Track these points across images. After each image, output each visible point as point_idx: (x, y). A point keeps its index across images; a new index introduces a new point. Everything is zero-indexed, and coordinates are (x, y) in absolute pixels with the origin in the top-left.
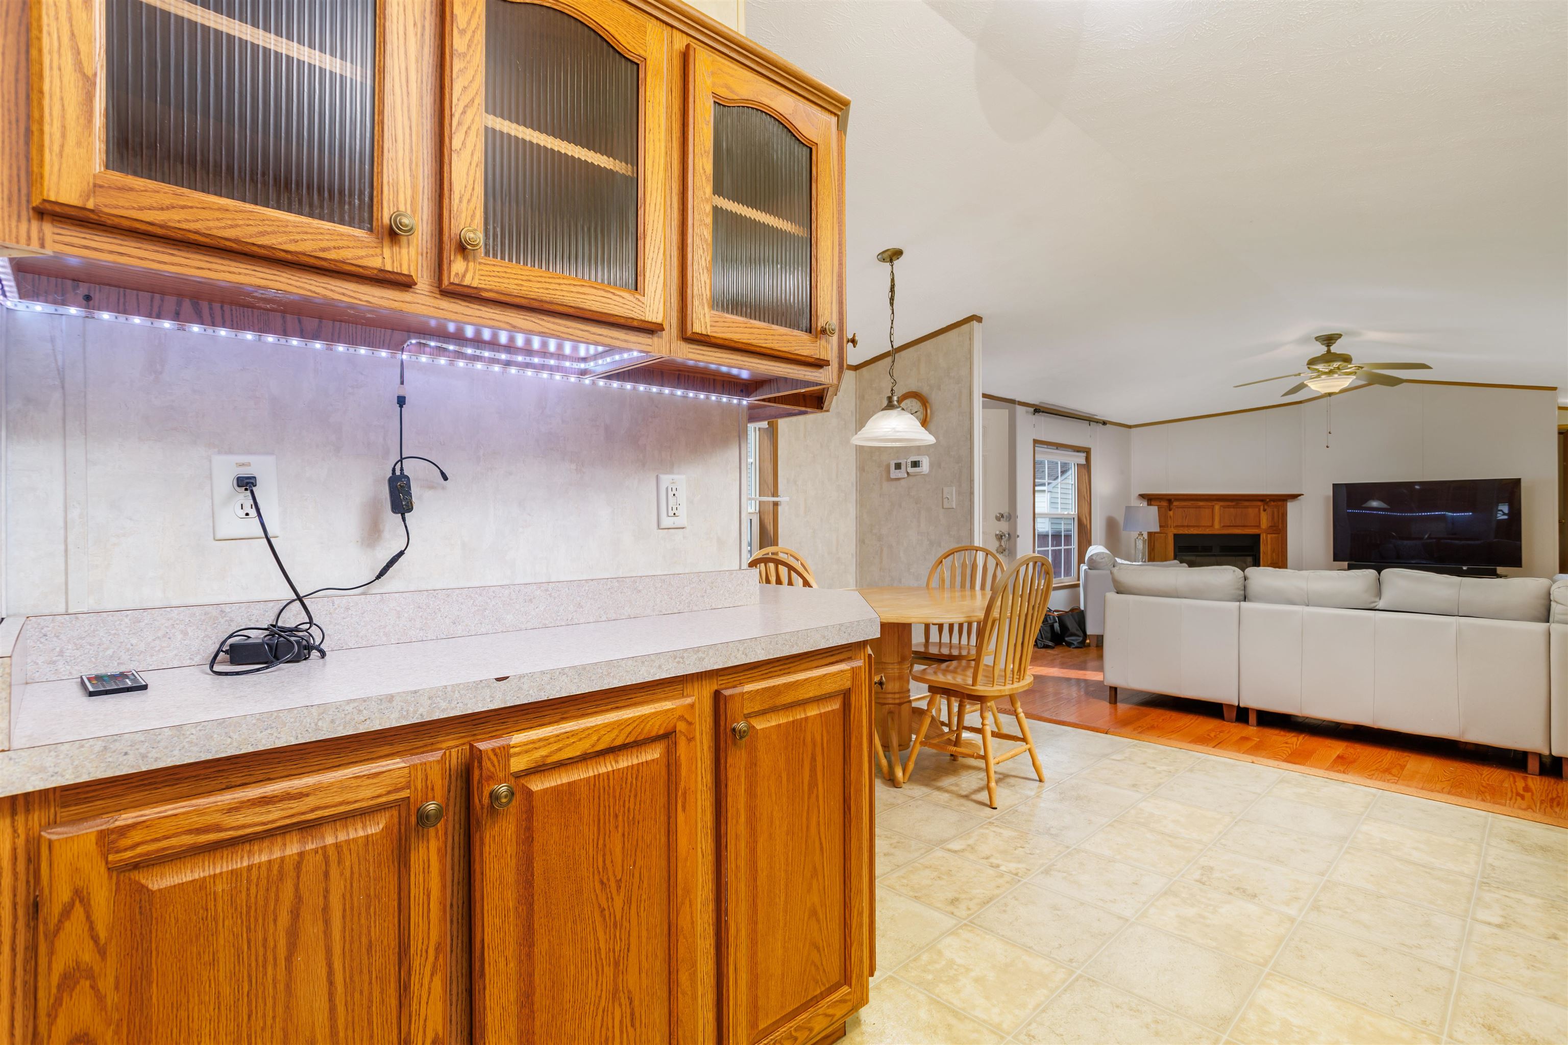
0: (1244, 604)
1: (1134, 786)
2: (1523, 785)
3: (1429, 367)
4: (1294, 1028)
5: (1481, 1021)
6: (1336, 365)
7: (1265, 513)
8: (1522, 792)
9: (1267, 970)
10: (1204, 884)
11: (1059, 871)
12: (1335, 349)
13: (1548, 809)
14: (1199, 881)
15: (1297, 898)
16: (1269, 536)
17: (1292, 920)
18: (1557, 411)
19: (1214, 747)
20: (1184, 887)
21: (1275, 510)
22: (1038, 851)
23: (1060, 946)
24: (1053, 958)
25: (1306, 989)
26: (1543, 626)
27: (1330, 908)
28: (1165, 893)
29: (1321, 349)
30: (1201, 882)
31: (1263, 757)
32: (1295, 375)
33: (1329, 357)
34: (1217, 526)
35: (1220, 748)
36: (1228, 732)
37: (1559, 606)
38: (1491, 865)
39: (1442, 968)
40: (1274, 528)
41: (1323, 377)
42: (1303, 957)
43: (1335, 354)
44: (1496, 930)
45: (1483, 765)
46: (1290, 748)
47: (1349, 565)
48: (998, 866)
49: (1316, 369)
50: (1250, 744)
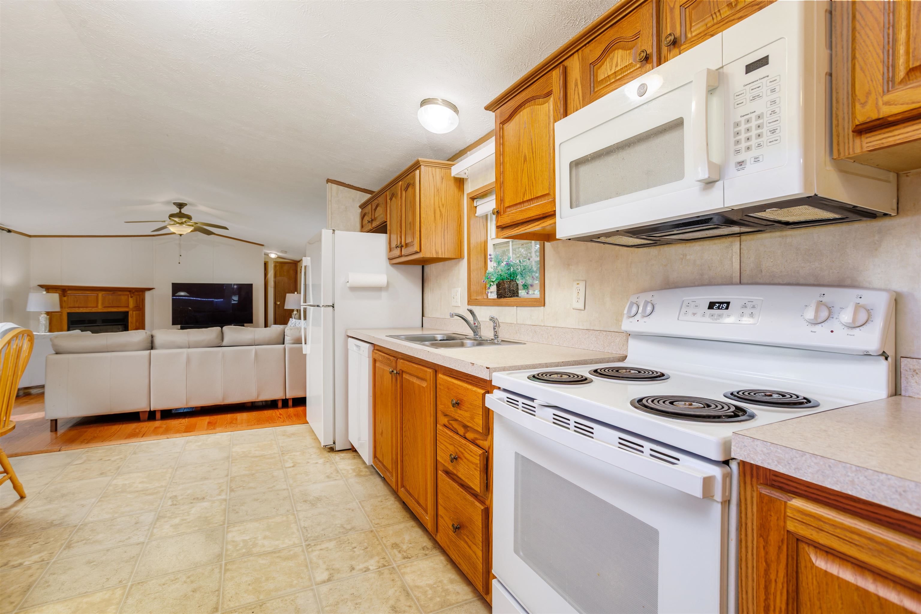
0: (153, 351)
1: (102, 474)
2: (279, 413)
3: (228, 229)
4: (248, 541)
5: (302, 500)
6: (184, 220)
7: (132, 298)
8: (279, 416)
9: (226, 525)
10: (176, 505)
11: (78, 542)
12: (184, 211)
13: (290, 420)
14: (173, 505)
15: (222, 490)
16: (134, 312)
17: (225, 500)
18: (263, 255)
19: (142, 437)
20: (166, 511)
21: (138, 297)
22: (52, 539)
23: (108, 579)
24: (107, 588)
25: (245, 524)
26: (282, 346)
27: (237, 488)
28: (158, 519)
29: (176, 210)
30: (174, 505)
31: (173, 434)
32: (162, 222)
33: (180, 215)
34: (100, 306)
35: (146, 436)
36: (146, 427)
37: (288, 337)
38: (282, 446)
39: (284, 490)
40: (138, 308)
41: (178, 225)
42: (237, 512)
43: (183, 214)
44: (293, 468)
45: (264, 410)
46: (184, 425)
47: (181, 327)
48: (21, 564)
49: (173, 220)
50: (161, 430)
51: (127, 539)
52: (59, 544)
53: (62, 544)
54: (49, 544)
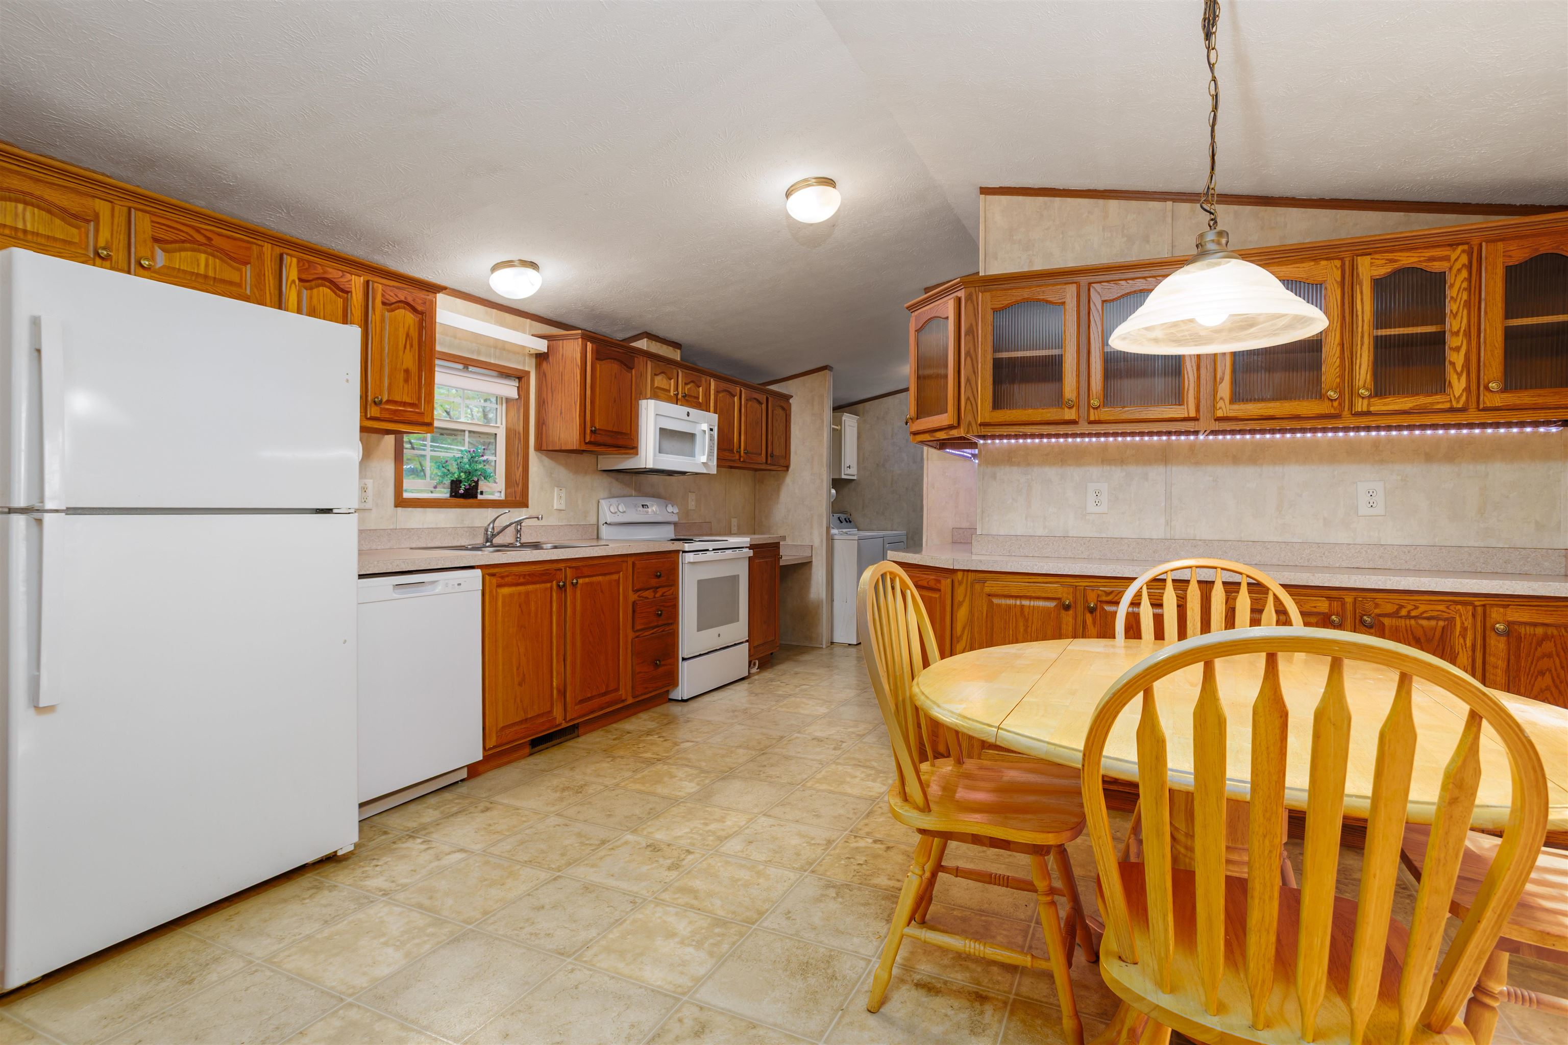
51: (774, 826)
52: (837, 851)
53: (834, 849)
54: (847, 856)
